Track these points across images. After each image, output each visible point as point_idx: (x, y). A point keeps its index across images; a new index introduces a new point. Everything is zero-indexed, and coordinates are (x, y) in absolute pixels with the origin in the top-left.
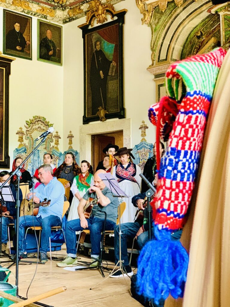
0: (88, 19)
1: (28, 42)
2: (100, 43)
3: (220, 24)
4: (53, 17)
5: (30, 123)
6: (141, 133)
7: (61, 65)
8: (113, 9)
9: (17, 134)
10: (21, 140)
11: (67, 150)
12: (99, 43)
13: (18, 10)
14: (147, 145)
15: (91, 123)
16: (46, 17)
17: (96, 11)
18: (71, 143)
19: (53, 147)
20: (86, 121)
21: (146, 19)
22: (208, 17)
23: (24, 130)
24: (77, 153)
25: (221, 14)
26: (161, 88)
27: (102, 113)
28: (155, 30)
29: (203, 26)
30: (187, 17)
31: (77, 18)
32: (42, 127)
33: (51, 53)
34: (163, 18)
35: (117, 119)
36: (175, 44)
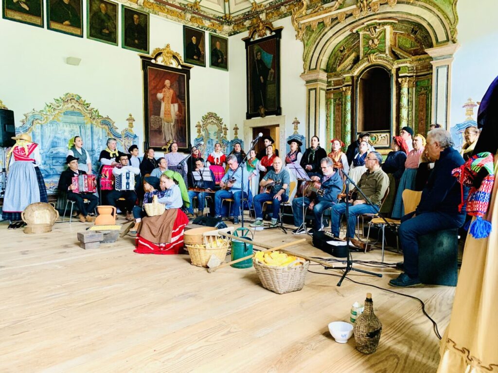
0: (251, 33)
1: (202, 52)
2: (261, 54)
3: (359, 41)
4: (221, 30)
5: (205, 118)
6: (294, 127)
7: (228, 70)
8: (272, 26)
9: (196, 127)
10: (199, 131)
11: (233, 139)
12: (259, 53)
13: (194, 26)
14: (299, 136)
15: (253, 118)
16: (215, 31)
17: (257, 27)
18: (236, 133)
19: (223, 136)
20: (249, 117)
21: (299, 35)
22: (350, 35)
23: (201, 123)
24: (241, 141)
25: (361, 33)
26: (311, 91)
27: (262, 111)
28: (307, 44)
29: (346, 42)
30: (334, 35)
31: (240, 32)
32: (214, 122)
33: (220, 60)
34: (314, 35)
35: (275, 116)
36: (323, 56)
